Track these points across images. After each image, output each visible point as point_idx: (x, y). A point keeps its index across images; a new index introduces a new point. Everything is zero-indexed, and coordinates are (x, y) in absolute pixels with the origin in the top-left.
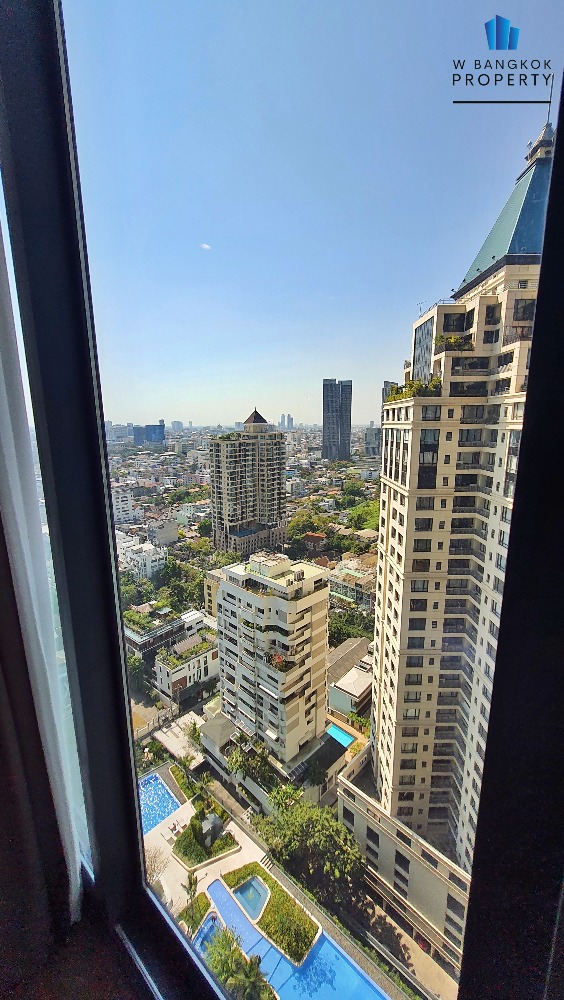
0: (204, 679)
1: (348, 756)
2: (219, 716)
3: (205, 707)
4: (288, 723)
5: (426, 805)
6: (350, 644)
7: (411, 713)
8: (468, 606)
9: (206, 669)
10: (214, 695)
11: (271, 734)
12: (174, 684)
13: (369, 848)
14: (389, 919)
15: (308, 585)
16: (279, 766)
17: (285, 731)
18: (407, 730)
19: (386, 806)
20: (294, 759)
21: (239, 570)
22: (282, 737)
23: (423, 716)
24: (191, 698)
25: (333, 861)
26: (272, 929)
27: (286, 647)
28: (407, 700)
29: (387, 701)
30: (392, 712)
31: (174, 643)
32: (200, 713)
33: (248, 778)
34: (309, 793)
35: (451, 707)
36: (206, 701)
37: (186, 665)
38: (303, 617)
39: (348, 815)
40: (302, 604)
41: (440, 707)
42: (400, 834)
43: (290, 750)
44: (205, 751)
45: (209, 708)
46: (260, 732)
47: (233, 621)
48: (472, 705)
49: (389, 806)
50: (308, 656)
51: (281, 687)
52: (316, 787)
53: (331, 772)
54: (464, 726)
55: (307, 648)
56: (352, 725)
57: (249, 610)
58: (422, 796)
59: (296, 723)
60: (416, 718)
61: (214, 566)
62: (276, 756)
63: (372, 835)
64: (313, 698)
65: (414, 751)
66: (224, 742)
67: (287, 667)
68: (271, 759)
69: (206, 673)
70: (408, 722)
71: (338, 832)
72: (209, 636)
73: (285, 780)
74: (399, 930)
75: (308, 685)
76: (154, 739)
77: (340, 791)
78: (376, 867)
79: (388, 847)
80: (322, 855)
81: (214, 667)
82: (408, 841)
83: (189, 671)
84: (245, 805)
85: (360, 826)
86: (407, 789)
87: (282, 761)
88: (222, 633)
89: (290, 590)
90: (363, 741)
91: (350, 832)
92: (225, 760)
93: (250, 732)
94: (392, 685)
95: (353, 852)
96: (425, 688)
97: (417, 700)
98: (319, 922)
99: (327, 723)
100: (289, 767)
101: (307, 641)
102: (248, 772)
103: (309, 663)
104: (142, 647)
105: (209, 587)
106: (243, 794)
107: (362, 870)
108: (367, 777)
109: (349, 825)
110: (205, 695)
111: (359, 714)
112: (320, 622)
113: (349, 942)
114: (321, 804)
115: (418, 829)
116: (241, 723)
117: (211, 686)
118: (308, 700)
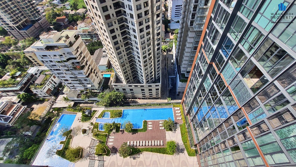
0: (56, 85)
1: (111, 79)
2: (70, 91)
4: (92, 81)
5: (132, 77)
6: (97, 52)
8: (125, 26)
9: (55, 82)
10: (64, 87)
11: (89, 86)
12: (47, 92)
13: (124, 92)
15: (72, 39)
17: (93, 83)
19: (124, 83)
20: (99, 87)
22: (92, 85)
23: (125, 61)
24: (57, 92)
25: (119, 98)
26: (114, 116)
27: (78, 63)
28: (120, 59)
29: (115, 62)
30: (117, 63)
31: (34, 82)
32: (63, 94)
33: (89, 98)
34: (107, 92)
35: (130, 55)
36: (63, 90)
37: (46, 85)
38: (78, 51)
39: (117, 90)
40: (75, 47)
42: (129, 86)
43: (97, 86)
44: (73, 101)
45: (66, 91)
46: (85, 87)
47: (52, 64)
48: (134, 52)
50: (87, 61)
51: (84, 74)
53: (109, 84)
54: (134, 58)
55: (85, 60)
56: (109, 72)
59: (94, 80)
60: (123, 62)
63: (124, 89)
65: (126, 69)
66: (77, 96)
67: (82, 68)
68: (93, 91)
70: (122, 64)
71: (117, 94)
73: (99, 93)
75: (92, 69)
77: (113, 87)
78: (127, 94)
79: (128, 89)
81: (57, 80)
82: (131, 86)
83: (48, 86)
84: (93, 103)
85: (121, 89)
86: (127, 77)
87: (96, 90)
90: (113, 74)
92: (80, 99)
95: (122, 95)
96: (123, 54)
97: (122, 58)
98: (121, 109)
99: (102, 75)
100: (99, 90)
103: (88, 63)
105: (30, 57)
107: (125, 96)
108: (118, 80)
109: (119, 91)
110: (60, 89)
111: (109, 69)
115: (132, 83)
117: (60, 85)
118: (94, 73)
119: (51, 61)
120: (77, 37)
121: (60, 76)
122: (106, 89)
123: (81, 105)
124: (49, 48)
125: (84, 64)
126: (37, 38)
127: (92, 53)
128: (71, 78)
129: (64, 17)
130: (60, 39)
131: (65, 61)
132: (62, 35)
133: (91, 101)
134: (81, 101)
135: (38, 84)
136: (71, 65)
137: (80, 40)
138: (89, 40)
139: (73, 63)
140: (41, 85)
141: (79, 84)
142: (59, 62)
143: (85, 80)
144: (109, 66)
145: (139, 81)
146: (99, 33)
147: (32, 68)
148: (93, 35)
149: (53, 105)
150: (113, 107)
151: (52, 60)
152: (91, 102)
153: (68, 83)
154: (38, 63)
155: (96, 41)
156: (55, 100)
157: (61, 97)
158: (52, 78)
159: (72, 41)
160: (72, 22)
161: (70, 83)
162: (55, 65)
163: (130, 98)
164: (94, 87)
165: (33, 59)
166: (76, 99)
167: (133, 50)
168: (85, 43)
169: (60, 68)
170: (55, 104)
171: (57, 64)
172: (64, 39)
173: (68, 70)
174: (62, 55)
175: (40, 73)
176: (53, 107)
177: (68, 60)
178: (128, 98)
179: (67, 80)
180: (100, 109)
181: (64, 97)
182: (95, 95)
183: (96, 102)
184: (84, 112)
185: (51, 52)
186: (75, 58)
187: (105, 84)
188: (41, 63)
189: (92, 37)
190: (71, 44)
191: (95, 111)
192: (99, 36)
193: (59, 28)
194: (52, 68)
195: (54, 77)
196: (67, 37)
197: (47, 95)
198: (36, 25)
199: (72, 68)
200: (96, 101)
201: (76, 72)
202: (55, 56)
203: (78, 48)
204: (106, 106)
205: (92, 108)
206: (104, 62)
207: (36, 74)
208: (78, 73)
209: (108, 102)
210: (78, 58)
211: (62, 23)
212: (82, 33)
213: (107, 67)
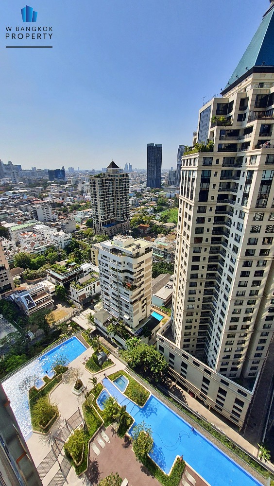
0: (93, 294)
1: (161, 325)
2: (102, 310)
3: (95, 307)
4: (134, 312)
5: (195, 343)
6: (162, 277)
7: (191, 307)
8: (219, 259)
9: (94, 290)
10: (98, 301)
11: (126, 317)
12: (80, 297)
13: (170, 361)
14: (177, 386)
15: (142, 250)
16: (130, 330)
17: (133, 315)
18: (189, 313)
19: (178, 344)
20: (137, 327)
21: (108, 244)
22: (131, 318)
23: (196, 308)
24: (88, 302)
25: (155, 366)
26: (130, 395)
27: (132, 280)
28: (189, 301)
29: (180, 301)
30: (182, 306)
31: (78, 279)
32: (93, 309)
33: (116, 335)
34: (143, 340)
35: (208, 303)
36: (95, 304)
37: (85, 289)
38: (140, 266)
39: (161, 348)
40: (140, 260)
41: (204, 303)
42: (184, 355)
43: (135, 323)
44: (96, 325)
45: (97, 307)
46: (121, 316)
47: (107, 268)
48: (218, 302)
49: (179, 344)
50: (143, 283)
51: (130, 297)
52: (147, 338)
53: (153, 331)
54: (214, 311)
55: (142, 280)
56: (163, 311)
57: (114, 263)
58: (194, 340)
59: (138, 312)
60: (192, 308)
61: (95, 242)
62: (129, 326)
63: (172, 356)
64: (145, 302)
65: (191, 322)
66: (105, 321)
67: (133, 288)
68: (126, 327)
69: (95, 292)
70: (190, 310)
71: (157, 355)
72: (95, 275)
73: (133, 335)
74: (182, 390)
75: (143, 296)
76: (72, 321)
77: (158, 339)
78: (173, 368)
79: (178, 360)
80: (150, 364)
81: (98, 289)
82: (187, 358)
83: (86, 291)
84: (115, 346)
85: (166, 352)
86: (188, 337)
87: (132, 328)
88: (101, 274)
89: (134, 253)
90: (168, 318)
91: (162, 355)
92: (105, 328)
93: (117, 316)
94: (182, 294)
95: (164, 363)
96: (197, 295)
97: (193, 301)
98: (150, 391)
99: (151, 311)
100: (135, 330)
101: (142, 276)
102: (117, 333)
103: (143, 286)
104: (63, 281)
105: (93, 252)
106: (114, 342)
107: (168, 369)
108: (169, 332)
109: (162, 352)
110: (95, 301)
111: (166, 307)
112: (148, 268)
113: (163, 397)
114: (149, 344)
115: (191, 353)
116: (112, 313)
117: (97, 297)
118: (143, 302)
119: (107, 265)
120: (148, 250)
121: (104, 285)
122: (145, 336)
123: (101, 339)
124: (114, 251)
125: (137, 284)
126: (111, 238)
127: (155, 275)
128: (113, 294)
129: (148, 226)
130: (130, 246)
131: (120, 271)
132: (134, 243)
133: (116, 341)
134: (105, 334)
135: (79, 283)
136: (122, 279)
137: (150, 254)
138: (161, 258)
139: (126, 277)
140: (82, 285)
141: (117, 306)
142: (113, 269)
143: (127, 306)
144: (168, 304)
145: (207, 358)
146: (177, 254)
147: (87, 264)
148: (169, 254)
149: (74, 316)
150: (138, 376)
151: (109, 264)
152: (115, 343)
153: (106, 299)
154: (94, 262)
155: (168, 262)
156: (81, 311)
157: (89, 311)
158: (96, 283)
159: (140, 254)
160: (153, 233)
161: (108, 301)
162: (108, 271)
163: (174, 380)
164: (131, 323)
165: (94, 256)
166: (101, 325)
167: (217, 298)
168: (153, 260)
169: (110, 277)
170: (77, 317)
171: (110, 270)
172: (134, 247)
173: (116, 283)
174: (121, 263)
175: (89, 272)
176: (74, 319)
177: (124, 271)
178: (171, 377)
179: (107, 294)
180: (119, 365)
181: (91, 314)
182: (126, 335)
183: (121, 347)
184: (97, 353)
185: (114, 256)
186: (132, 273)
187: (148, 327)
188: (97, 263)
189: (165, 256)
190: (138, 255)
191: (111, 362)
192: (175, 259)
193: (136, 234)
194: (103, 273)
195: (98, 284)
196: (138, 247)
197: (78, 301)
198: (119, 226)
199: (121, 283)
200: (121, 345)
201: (123, 290)
202: (114, 261)
203: (143, 262)
204: (129, 365)
205: (111, 353)
206: (163, 293)
207: (85, 272)
208: (124, 292)
209: (136, 359)
210: (135, 274)
211: (142, 231)
212: (156, 248)
213: (164, 303)
